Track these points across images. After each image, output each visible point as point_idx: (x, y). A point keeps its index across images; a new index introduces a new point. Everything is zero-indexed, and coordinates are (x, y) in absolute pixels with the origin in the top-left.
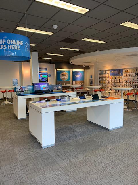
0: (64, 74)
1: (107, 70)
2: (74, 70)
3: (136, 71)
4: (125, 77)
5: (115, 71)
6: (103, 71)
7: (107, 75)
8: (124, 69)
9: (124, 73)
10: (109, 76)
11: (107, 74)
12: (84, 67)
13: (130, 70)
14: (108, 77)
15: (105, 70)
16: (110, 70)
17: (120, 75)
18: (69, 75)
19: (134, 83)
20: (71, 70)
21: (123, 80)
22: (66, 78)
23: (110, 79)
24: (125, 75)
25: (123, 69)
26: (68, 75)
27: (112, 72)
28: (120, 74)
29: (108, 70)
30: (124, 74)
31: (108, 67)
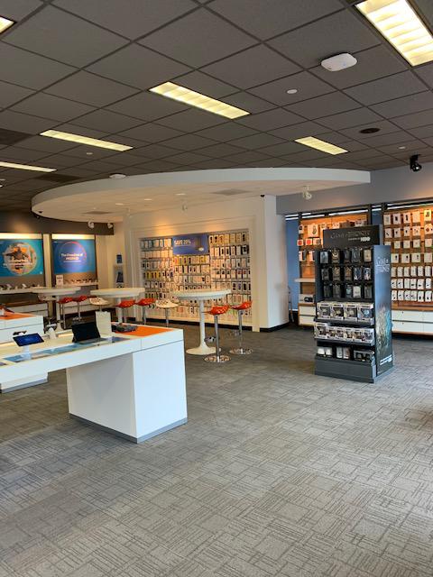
0: (19, 251)
1: (163, 238)
2: (56, 237)
3: (244, 239)
4: (215, 258)
5: (186, 241)
6: (152, 240)
7: (164, 254)
8: (211, 234)
9: (211, 245)
10: (171, 255)
11: (165, 249)
12: (92, 226)
13: (227, 237)
14: (168, 257)
15: (159, 238)
16: (173, 239)
17: (201, 253)
18: (40, 257)
19: (239, 276)
20: (46, 237)
21: (211, 268)
22: (29, 265)
23: (174, 264)
24: (214, 251)
25: (207, 235)
26: (35, 254)
27: (177, 243)
28: (201, 249)
29: (167, 238)
30: (211, 250)
31: (165, 229)
